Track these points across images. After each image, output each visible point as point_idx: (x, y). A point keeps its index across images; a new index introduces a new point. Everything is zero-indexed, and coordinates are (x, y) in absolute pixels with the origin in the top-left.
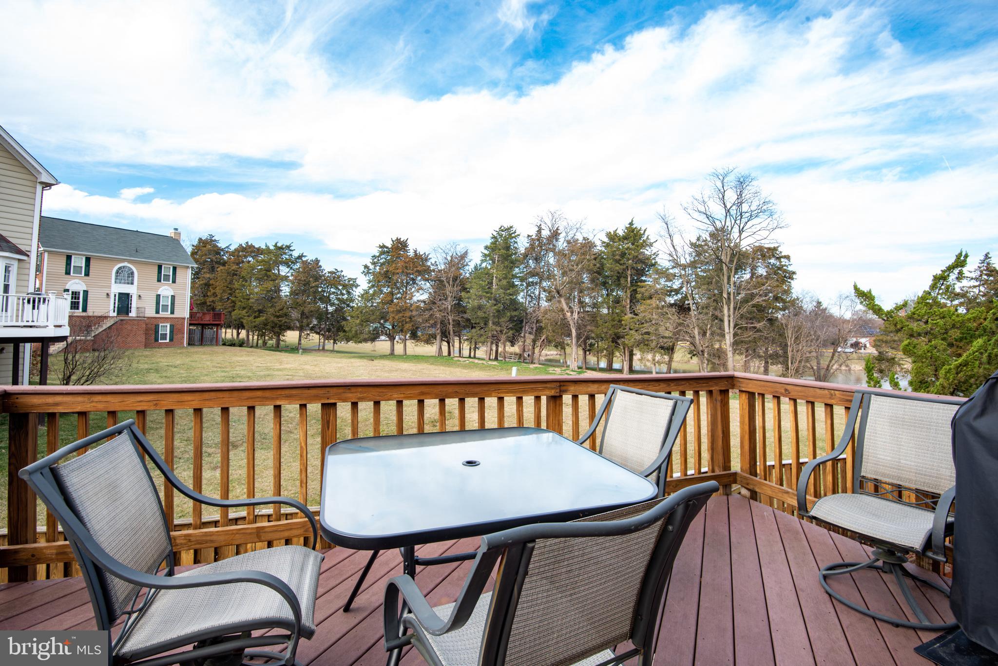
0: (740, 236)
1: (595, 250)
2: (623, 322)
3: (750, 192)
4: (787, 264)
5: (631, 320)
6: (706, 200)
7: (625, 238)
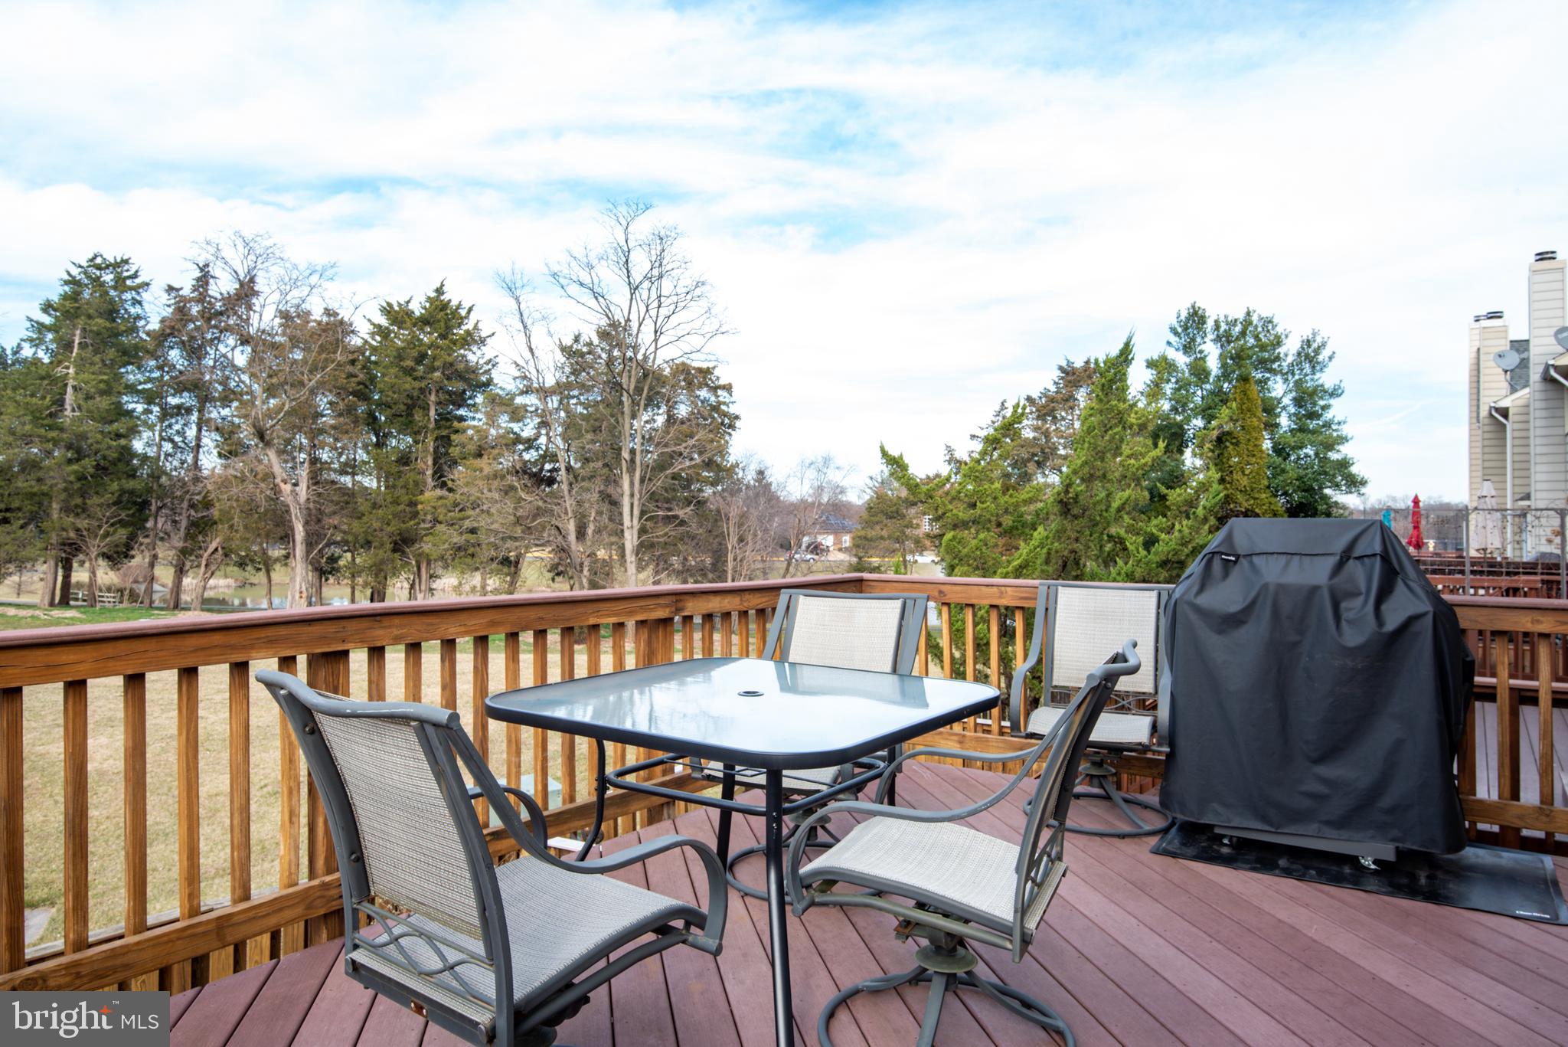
0: (656, 340)
1: (355, 341)
2: (420, 507)
3: (674, 258)
4: (727, 400)
5: (440, 503)
6: (595, 262)
7: (424, 321)
